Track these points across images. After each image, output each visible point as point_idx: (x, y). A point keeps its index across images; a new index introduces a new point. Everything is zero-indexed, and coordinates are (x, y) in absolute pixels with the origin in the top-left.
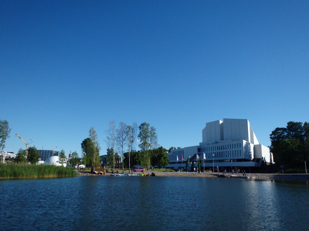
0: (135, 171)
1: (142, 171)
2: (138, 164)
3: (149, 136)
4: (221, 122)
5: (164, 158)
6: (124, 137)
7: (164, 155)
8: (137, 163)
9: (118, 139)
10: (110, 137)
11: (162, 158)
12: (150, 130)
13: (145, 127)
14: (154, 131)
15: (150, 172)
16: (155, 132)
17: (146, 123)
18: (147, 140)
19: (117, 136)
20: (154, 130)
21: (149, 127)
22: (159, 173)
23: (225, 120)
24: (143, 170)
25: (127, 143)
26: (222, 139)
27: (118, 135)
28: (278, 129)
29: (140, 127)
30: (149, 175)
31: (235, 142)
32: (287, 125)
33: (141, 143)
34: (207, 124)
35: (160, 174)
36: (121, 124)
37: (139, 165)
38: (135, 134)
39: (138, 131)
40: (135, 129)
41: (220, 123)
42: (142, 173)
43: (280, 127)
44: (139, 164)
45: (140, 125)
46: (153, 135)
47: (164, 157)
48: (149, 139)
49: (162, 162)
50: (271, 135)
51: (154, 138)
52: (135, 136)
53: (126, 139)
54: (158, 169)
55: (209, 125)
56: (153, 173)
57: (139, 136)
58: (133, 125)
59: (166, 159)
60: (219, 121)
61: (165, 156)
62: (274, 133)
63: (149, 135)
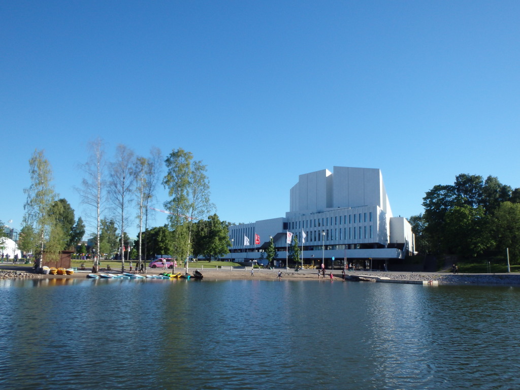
0: (154, 267)
1: (171, 267)
2: (163, 252)
3: (189, 183)
4: (328, 173)
5: (221, 239)
6: (127, 182)
7: (220, 231)
8: (162, 250)
9: (113, 187)
10: (90, 182)
11: (217, 238)
12: (192, 168)
13: (181, 160)
14: (202, 171)
15: (189, 270)
16: (204, 173)
17: (183, 151)
18: (185, 193)
19: (111, 179)
20: (202, 168)
21: (191, 161)
22: (211, 271)
23: (337, 170)
24: (172, 263)
25: (136, 198)
26: (330, 205)
27: (111, 176)
28: (438, 188)
29: (168, 160)
30: (189, 277)
31: (361, 211)
32: (456, 181)
33: (172, 198)
34: (301, 177)
35: (213, 274)
36: (122, 149)
37: (166, 253)
38: (156, 175)
39: (164, 170)
40: (157, 165)
41: (327, 176)
42: (171, 271)
43: (442, 185)
44: (167, 251)
45: (169, 156)
46: (200, 181)
47: (219, 236)
48: (191, 191)
49: (216, 247)
50: (425, 199)
51: (202, 187)
52: (155, 181)
53: (133, 188)
54: (206, 263)
55: (305, 179)
56: (197, 272)
57: (166, 182)
58: (151, 153)
59: (224, 242)
60: (324, 171)
61: (222, 235)
62: (430, 195)
63: (190, 180)
